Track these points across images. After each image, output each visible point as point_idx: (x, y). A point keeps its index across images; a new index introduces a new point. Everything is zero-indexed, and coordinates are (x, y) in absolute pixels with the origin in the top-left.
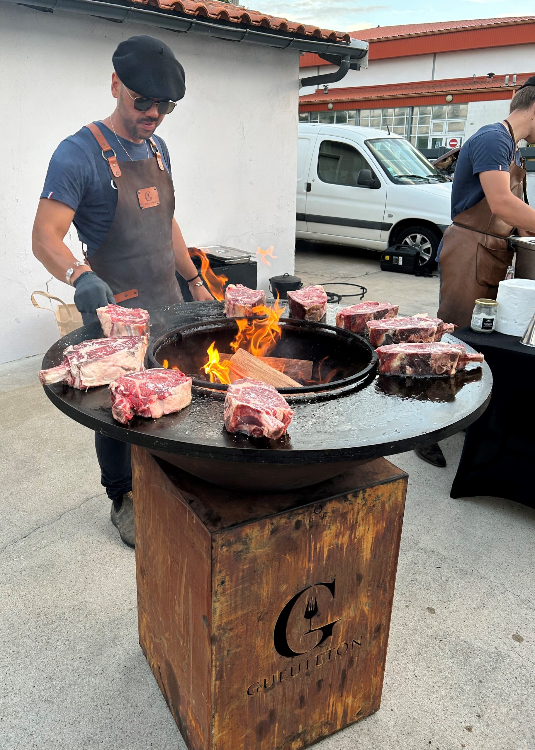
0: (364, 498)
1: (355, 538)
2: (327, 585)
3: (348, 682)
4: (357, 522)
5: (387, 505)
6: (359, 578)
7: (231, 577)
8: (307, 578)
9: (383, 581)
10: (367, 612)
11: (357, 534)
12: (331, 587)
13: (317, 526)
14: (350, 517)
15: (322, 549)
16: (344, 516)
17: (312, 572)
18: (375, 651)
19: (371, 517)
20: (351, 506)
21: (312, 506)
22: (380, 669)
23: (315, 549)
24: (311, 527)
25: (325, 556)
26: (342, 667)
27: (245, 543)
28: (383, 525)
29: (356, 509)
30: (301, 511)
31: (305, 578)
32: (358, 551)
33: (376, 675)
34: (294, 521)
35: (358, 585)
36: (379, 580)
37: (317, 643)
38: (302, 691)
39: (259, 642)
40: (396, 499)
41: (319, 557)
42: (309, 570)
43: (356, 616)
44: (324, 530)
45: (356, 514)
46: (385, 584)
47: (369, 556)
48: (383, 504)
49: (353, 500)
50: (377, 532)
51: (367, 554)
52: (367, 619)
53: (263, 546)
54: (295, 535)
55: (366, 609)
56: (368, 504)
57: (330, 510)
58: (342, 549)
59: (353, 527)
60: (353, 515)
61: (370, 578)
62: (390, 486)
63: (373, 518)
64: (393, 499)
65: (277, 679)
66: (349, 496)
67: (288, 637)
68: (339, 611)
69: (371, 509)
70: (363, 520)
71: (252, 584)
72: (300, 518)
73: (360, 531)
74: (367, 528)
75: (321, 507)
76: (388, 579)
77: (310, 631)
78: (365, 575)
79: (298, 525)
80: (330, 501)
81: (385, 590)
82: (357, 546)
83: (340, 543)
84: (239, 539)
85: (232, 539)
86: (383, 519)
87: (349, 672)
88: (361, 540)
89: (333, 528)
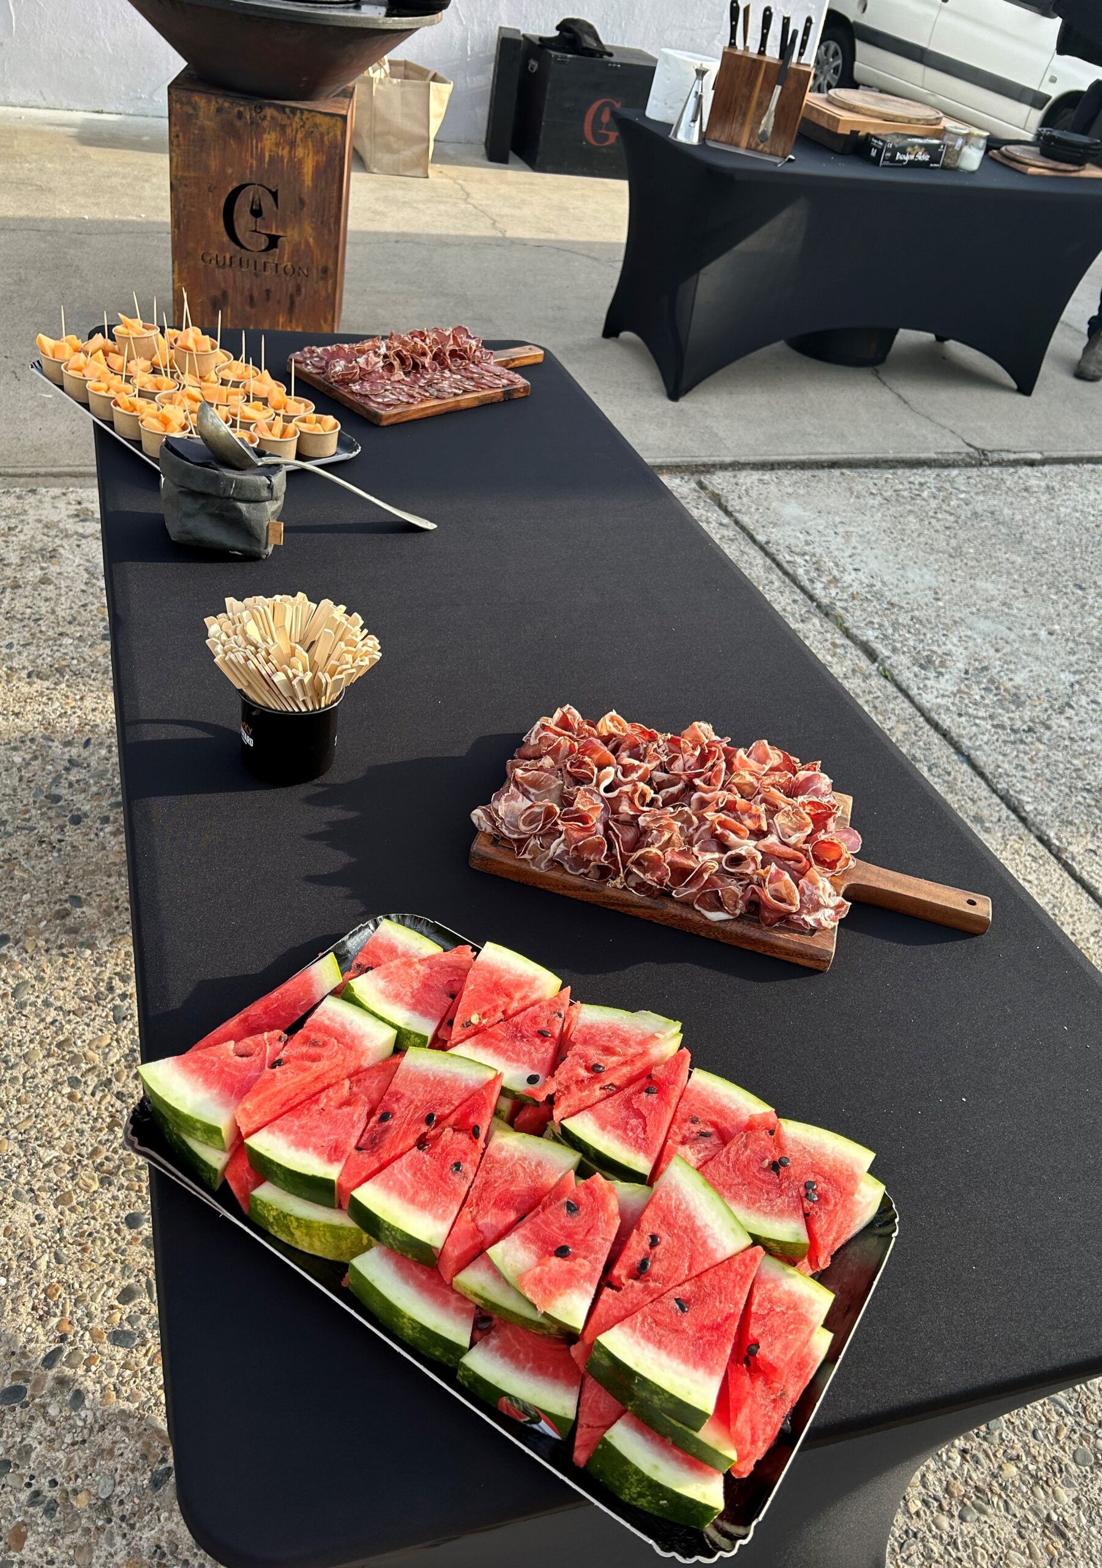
0: (302, 119)
1: (295, 157)
2: (270, 191)
3: (297, 311)
4: (296, 141)
5: (326, 138)
6: (302, 202)
7: (184, 134)
8: (251, 173)
9: (327, 220)
10: (312, 245)
11: (297, 154)
12: (275, 195)
13: (258, 125)
14: (288, 131)
15: (263, 150)
16: (283, 128)
17: (254, 169)
18: (323, 293)
19: (310, 143)
20: (288, 122)
21: (252, 102)
22: (330, 317)
23: (257, 147)
24: (252, 123)
25: (267, 160)
26: (290, 290)
27: (194, 108)
28: (322, 158)
29: (294, 126)
30: (242, 103)
31: (248, 172)
32: (299, 172)
33: (326, 321)
34: (236, 110)
35: (302, 209)
36: (323, 216)
37: (263, 247)
38: (251, 289)
39: (210, 214)
40: (335, 136)
41: (261, 158)
42: (252, 165)
43: (300, 243)
44: (264, 132)
45: (294, 132)
47: (310, 183)
48: (322, 135)
49: (291, 116)
50: (317, 162)
51: (308, 180)
52: (313, 253)
53: (210, 120)
54: (238, 123)
55: (311, 240)
56: (307, 126)
57: (269, 115)
58: (282, 161)
59: (293, 144)
60: (292, 132)
61: (313, 209)
62: (328, 119)
63: (313, 146)
64: (331, 135)
65: (228, 262)
66: (287, 110)
67: (236, 224)
68: (283, 225)
69: (309, 134)
70: (302, 142)
71: (202, 151)
72: (241, 109)
73: (300, 152)
74: (306, 152)
75: (261, 107)
76: (332, 220)
77: (255, 231)
78: (307, 202)
79: (240, 115)
80: (269, 106)
81: (330, 230)
82: (297, 166)
83: (280, 153)
84: (189, 103)
85: (184, 100)
86: (322, 152)
87: (297, 300)
88: (301, 161)
89: (273, 135)
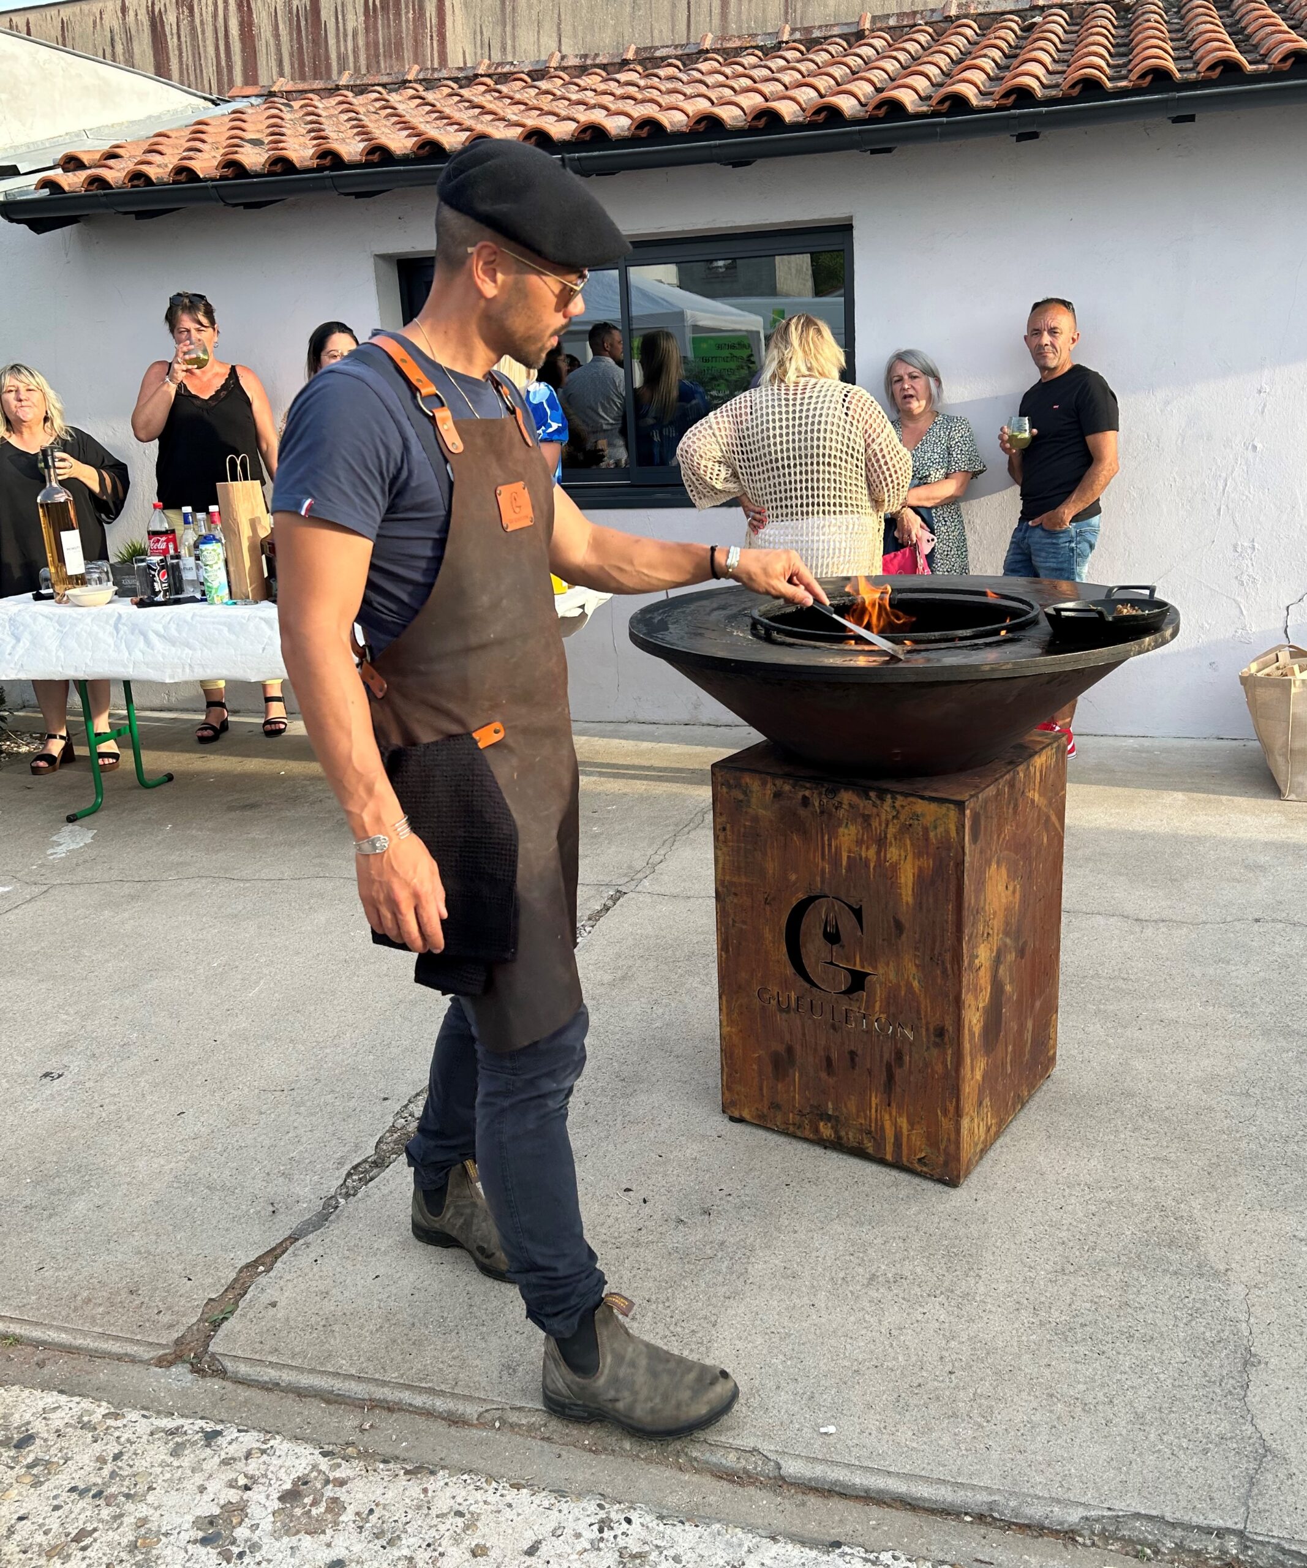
0: (894, 807)
1: (885, 861)
2: (850, 907)
3: (898, 1090)
4: (886, 837)
5: (932, 834)
6: (899, 927)
7: (732, 826)
8: (823, 882)
9: (940, 954)
10: (916, 990)
11: (888, 856)
12: (858, 913)
13: (830, 815)
14: (875, 823)
15: (838, 850)
16: (867, 819)
17: (827, 876)
18: (940, 1069)
19: (908, 842)
20: (875, 810)
21: (823, 786)
22: (952, 1108)
23: (830, 845)
24: (822, 812)
25: (844, 863)
26: (886, 1056)
27: (745, 793)
28: (928, 863)
29: (883, 817)
30: (808, 785)
31: (818, 879)
32: (892, 883)
33: (945, 1112)
34: (800, 794)
35: (899, 937)
36: (933, 950)
37: (844, 988)
38: (827, 1049)
39: (768, 935)
40: (947, 832)
41: (836, 861)
42: (823, 871)
43: (898, 986)
44: (840, 825)
45: (884, 825)
46: (943, 962)
47: (910, 900)
48: (926, 830)
49: (878, 802)
50: (920, 869)
51: (907, 895)
52: (919, 1003)
53: (766, 807)
54: (802, 812)
55: (916, 984)
56: (902, 817)
57: (846, 802)
58: (867, 866)
59: (881, 843)
60: (880, 825)
61: (917, 936)
62: (933, 806)
63: (912, 844)
64: (940, 830)
65: (794, 1004)
66: (872, 794)
67: (803, 951)
68: (872, 957)
69: (906, 828)
70: (896, 839)
71: (755, 850)
72: (807, 793)
73: (893, 853)
74: (903, 854)
75: (834, 792)
76: (948, 956)
77: (831, 963)
78: (907, 925)
79: (805, 801)
80: (846, 789)
81: (944, 971)
82: (890, 874)
83: (864, 855)
84: (738, 786)
85: (732, 781)
86: (927, 854)
87: (898, 1073)
88: (895, 867)
89: (853, 829)
